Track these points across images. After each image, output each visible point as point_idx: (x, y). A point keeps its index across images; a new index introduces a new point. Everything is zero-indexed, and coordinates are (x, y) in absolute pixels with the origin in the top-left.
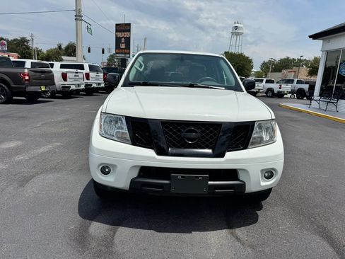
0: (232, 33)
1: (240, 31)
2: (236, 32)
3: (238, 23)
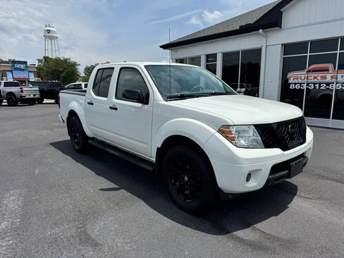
0: (45, 37)
1: (54, 35)
2: (49, 35)
3: (49, 26)
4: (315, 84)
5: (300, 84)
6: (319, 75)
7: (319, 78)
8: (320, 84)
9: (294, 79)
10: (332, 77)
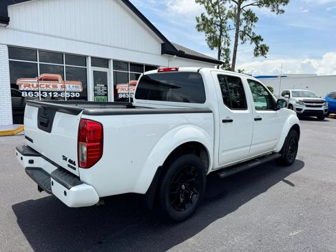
4: (48, 92)
5: (34, 92)
6: (51, 84)
7: (51, 87)
8: (53, 92)
9: (25, 86)
10: (61, 86)
